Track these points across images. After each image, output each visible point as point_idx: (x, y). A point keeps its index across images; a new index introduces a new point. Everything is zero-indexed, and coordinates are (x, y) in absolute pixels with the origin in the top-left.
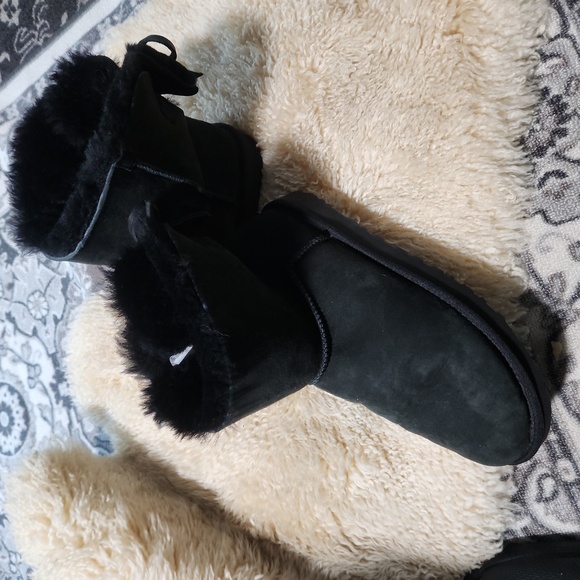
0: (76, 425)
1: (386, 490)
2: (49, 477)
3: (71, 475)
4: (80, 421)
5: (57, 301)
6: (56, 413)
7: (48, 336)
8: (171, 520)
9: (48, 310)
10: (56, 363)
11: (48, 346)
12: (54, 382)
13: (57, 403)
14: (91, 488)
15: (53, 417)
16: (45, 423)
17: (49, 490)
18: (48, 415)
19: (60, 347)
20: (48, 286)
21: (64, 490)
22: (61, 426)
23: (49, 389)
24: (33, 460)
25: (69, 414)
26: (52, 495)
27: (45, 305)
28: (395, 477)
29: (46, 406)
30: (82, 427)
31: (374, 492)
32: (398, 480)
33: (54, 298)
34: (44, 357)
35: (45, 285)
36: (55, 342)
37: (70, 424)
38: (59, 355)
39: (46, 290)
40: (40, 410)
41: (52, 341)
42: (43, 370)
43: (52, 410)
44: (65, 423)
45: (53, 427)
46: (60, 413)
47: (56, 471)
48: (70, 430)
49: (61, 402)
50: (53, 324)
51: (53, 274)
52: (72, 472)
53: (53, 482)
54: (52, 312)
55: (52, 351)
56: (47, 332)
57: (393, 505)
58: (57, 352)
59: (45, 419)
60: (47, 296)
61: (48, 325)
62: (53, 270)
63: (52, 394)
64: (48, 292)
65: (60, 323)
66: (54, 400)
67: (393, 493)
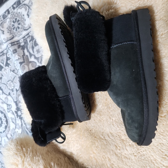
0: (24, 125)
1: (135, 156)
2: (17, 150)
3: (24, 149)
4: (25, 124)
5: (17, 84)
6: (17, 121)
7: (14, 96)
8: (58, 164)
9: (14, 87)
10: (17, 105)
11: (14, 99)
12: (16, 111)
13: (17, 117)
14: (31, 153)
15: (16, 122)
16: (13, 124)
17: (17, 154)
18: (14, 121)
19: (18, 99)
20: (14, 79)
21: (22, 154)
22: (19, 125)
23: (15, 113)
24: (11, 143)
25: (21, 121)
26: (18, 156)
27: (13, 85)
28: (138, 152)
29: (13, 118)
30: (26, 126)
31: (131, 156)
32: (139, 153)
33: (16, 83)
34: (13, 102)
35: (13, 79)
36: (16, 97)
37: (22, 125)
38: (18, 102)
39: (13, 80)
40: (11, 119)
41: (15, 97)
42: (12, 106)
43: (15, 120)
44: (20, 124)
45: (16, 125)
46: (18, 121)
47: (19, 147)
48: (22, 127)
49: (19, 117)
50: (16, 92)
51: (15, 75)
52: (24, 147)
53: (18, 151)
54: (15, 88)
55: (15, 100)
56: (14, 94)
57: (138, 161)
58: (17, 101)
59: (13, 122)
60: (13, 82)
61: (14, 92)
62: (15, 73)
63: (16, 115)
64: (14, 81)
65: (18, 92)
66: (16, 117)
67: (138, 157)
